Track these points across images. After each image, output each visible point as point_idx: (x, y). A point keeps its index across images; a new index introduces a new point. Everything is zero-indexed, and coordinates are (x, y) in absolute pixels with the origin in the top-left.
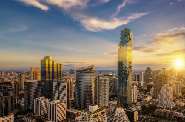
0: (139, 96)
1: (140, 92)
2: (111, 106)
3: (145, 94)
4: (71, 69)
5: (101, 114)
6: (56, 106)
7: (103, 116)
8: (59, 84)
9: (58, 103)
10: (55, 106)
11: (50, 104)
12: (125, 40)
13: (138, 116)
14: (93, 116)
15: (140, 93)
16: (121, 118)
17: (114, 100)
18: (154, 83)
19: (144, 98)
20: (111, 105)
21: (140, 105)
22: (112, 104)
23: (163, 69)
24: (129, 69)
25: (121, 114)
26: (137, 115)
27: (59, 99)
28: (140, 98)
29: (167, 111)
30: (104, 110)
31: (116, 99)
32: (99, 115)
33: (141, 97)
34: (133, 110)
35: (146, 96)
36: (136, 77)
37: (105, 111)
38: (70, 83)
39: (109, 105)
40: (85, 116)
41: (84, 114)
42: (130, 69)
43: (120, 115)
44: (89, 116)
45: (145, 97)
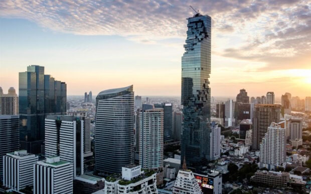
0: (224, 146)
1: (226, 139)
2: (169, 167)
3: (235, 142)
4: (86, 93)
5: (147, 184)
6: (52, 170)
7: (151, 187)
8: (58, 124)
9: (56, 163)
10: (49, 169)
11: (38, 166)
12: (196, 37)
13: (221, 186)
14: (130, 189)
15: (226, 142)
16: (187, 190)
17: (175, 155)
18: (253, 121)
19: (233, 151)
20: (167, 166)
21: (226, 164)
22: (171, 163)
23: (269, 94)
24: (204, 93)
25: (187, 183)
26: (219, 183)
27: (58, 154)
28: (225, 151)
29: (276, 174)
30: (153, 175)
31: (179, 154)
32: (142, 186)
33: (228, 149)
34: (211, 175)
35: (237, 145)
36: (218, 110)
37: (155, 178)
38: (82, 121)
39: (164, 166)
40: (113, 188)
41: (111, 185)
42: (206, 93)
43: (185, 184)
44: (122, 188)
45: (235, 148)
